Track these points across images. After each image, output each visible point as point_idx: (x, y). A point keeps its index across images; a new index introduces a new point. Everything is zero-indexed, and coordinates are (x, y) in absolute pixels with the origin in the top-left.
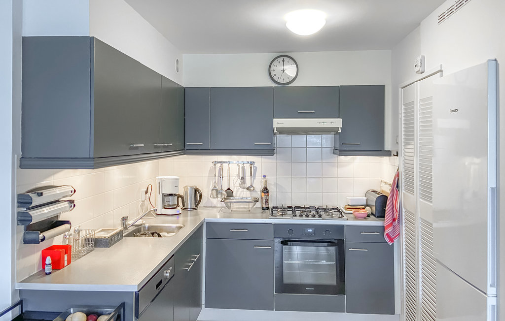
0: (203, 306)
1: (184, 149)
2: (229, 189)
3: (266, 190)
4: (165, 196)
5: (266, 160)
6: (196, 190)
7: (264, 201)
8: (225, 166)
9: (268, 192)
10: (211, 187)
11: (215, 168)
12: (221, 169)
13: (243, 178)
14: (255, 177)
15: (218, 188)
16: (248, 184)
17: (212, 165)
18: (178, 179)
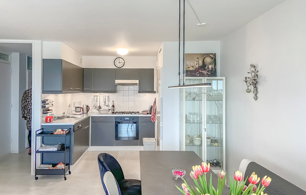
0: (90, 145)
1: (83, 91)
2: (100, 106)
3: (113, 106)
4: (76, 108)
5: (114, 95)
6: (87, 106)
7: (113, 110)
8: (98, 97)
9: (114, 107)
10: (93, 105)
11: (94, 98)
12: (97, 99)
13: (105, 102)
14: (109, 101)
15: (96, 105)
16: (107, 104)
17: (93, 97)
18: (81, 102)
